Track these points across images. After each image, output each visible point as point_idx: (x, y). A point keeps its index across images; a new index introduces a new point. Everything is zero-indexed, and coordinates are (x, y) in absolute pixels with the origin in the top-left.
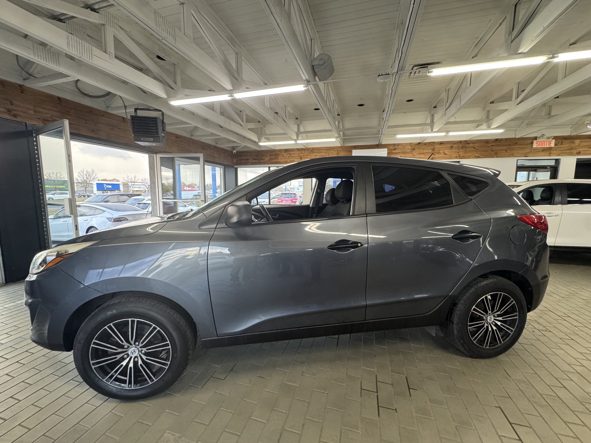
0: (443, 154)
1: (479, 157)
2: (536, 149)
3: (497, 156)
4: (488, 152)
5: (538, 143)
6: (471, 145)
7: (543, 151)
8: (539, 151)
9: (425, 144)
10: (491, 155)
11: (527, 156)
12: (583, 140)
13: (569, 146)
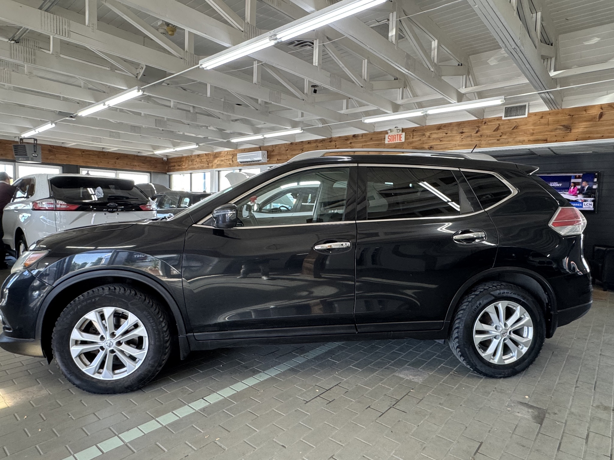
2: (389, 145)
5: (388, 138)
12: (434, 132)
13: (420, 140)
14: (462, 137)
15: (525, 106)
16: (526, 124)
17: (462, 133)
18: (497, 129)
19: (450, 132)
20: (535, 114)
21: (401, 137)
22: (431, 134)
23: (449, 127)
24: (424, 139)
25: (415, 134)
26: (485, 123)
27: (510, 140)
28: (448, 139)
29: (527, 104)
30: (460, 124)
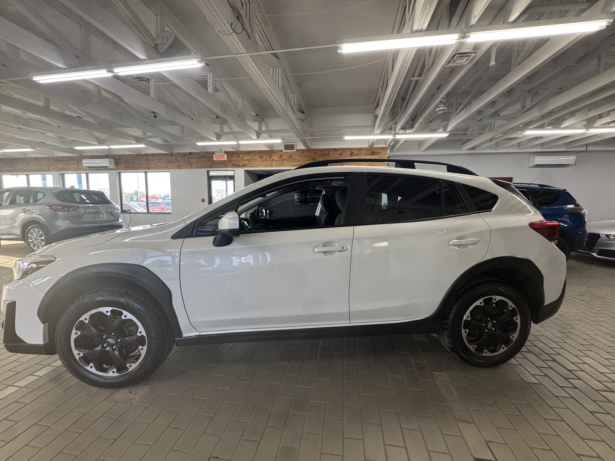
0: (155, 164)
1: (180, 168)
2: (216, 161)
3: (192, 167)
4: (186, 164)
5: (216, 157)
6: (174, 157)
7: (221, 163)
8: (219, 164)
9: (142, 156)
10: (188, 166)
12: (245, 155)
13: (237, 160)
14: (262, 160)
15: (294, 145)
16: (295, 156)
17: (262, 157)
18: (281, 157)
19: (254, 156)
20: (299, 150)
21: (224, 157)
22: (243, 156)
23: (254, 153)
24: (239, 159)
25: (233, 156)
26: (274, 153)
27: (288, 164)
28: (254, 160)
29: (295, 144)
30: (260, 152)
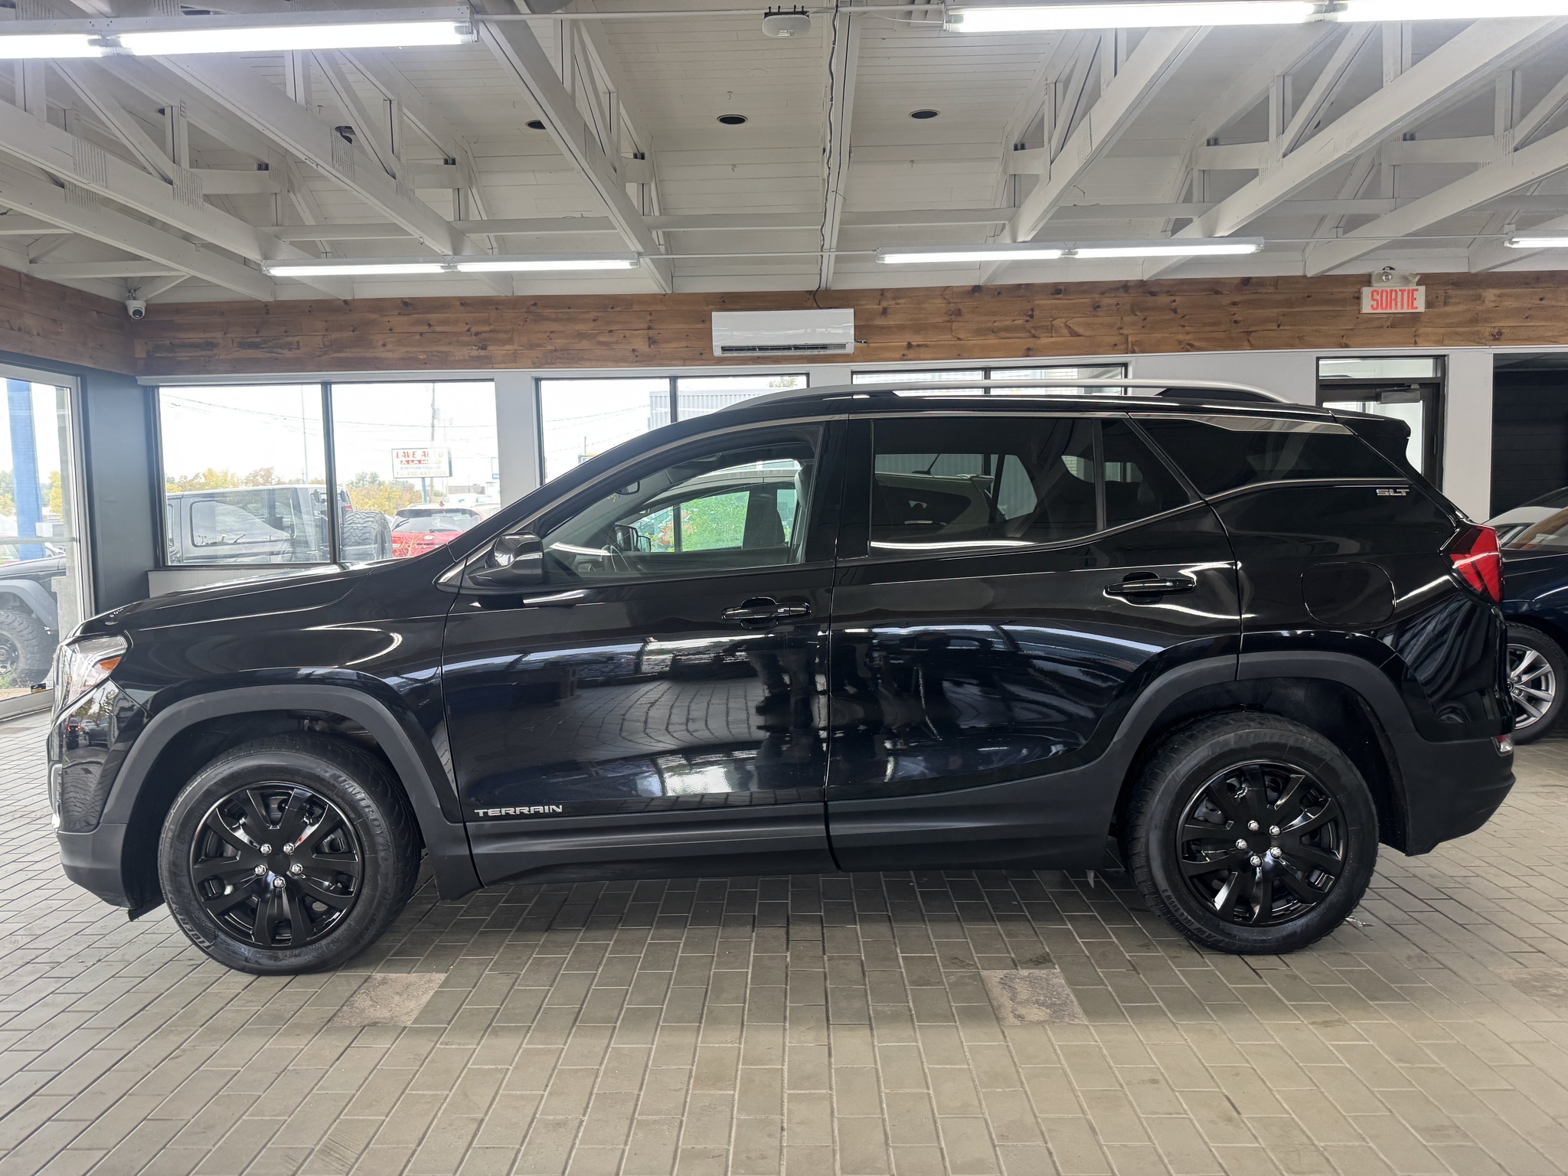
2: (1371, 318)
3: (1252, 342)
4: (1221, 329)
5: (1376, 296)
7: (1392, 326)
8: (1382, 327)
9: (999, 293)
10: (1231, 339)
11: (1347, 346)
12: (1507, 291)
13: (1469, 310)
19: (1550, 296)
21: (1414, 299)
24: (1478, 307)
25: (1453, 293)
